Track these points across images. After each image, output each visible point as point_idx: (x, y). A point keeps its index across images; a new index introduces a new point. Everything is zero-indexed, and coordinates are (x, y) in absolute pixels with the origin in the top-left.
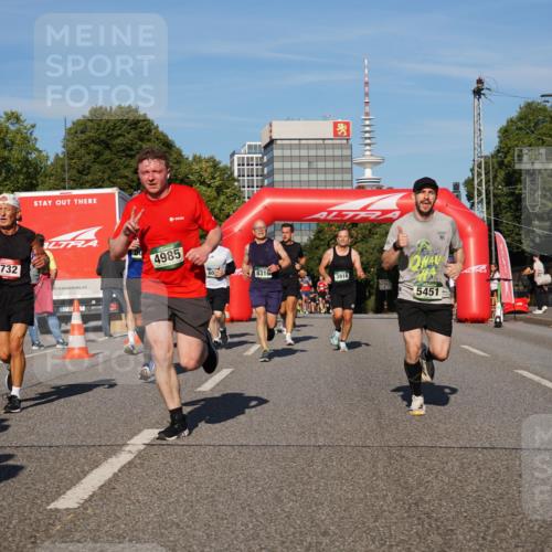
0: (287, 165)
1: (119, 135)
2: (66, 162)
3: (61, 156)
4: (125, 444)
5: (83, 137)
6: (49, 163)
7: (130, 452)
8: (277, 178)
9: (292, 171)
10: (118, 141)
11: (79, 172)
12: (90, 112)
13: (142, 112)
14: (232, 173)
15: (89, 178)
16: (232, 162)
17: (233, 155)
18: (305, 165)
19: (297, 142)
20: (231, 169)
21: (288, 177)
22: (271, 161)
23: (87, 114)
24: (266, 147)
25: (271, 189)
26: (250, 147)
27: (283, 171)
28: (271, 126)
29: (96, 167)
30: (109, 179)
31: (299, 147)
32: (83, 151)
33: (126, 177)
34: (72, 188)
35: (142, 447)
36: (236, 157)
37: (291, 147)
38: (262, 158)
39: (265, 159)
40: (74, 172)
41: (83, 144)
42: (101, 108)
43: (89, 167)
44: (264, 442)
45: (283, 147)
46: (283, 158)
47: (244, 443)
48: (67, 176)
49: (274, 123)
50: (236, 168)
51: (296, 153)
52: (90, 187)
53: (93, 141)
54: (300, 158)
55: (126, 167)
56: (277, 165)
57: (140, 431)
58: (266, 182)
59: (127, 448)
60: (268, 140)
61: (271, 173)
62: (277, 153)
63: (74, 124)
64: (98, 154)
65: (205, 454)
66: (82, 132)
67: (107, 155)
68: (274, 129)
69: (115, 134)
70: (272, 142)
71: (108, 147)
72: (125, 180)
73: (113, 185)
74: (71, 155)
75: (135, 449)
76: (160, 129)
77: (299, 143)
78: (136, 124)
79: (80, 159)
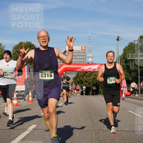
4: (27, 129)
7: (29, 131)
12: (19, 43)
13: (32, 43)
18: (74, 57)
23: (18, 44)
28: (65, 47)
35: (32, 130)
40: (15, 58)
41: (17, 51)
42: (22, 42)
57: (31, 125)
59: (28, 130)
60: (64, 51)
63: (15, 46)
66: (17, 48)
70: (66, 51)
75: (30, 130)
78: (31, 46)
79: (16, 55)
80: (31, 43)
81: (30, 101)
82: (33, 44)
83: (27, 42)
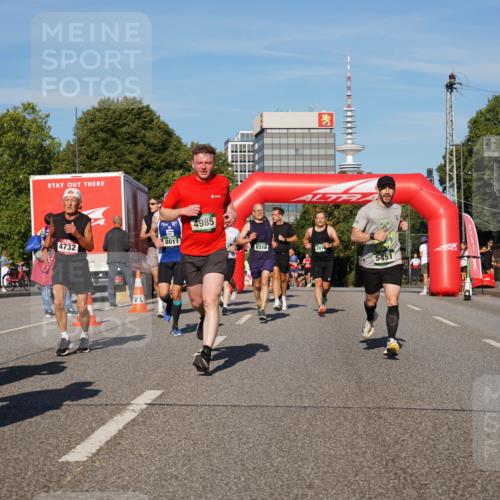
0: (276, 152)
1: (125, 124)
2: (77, 149)
3: (72, 143)
4: (129, 404)
5: (92, 125)
6: (61, 149)
7: (133, 411)
8: (267, 163)
9: (280, 157)
10: (124, 130)
11: (88, 157)
12: (99, 103)
13: (145, 103)
14: (227, 159)
15: (97, 162)
16: (227, 149)
17: (227, 143)
18: (292, 152)
19: (285, 131)
20: (225, 155)
21: (276, 163)
22: (262, 148)
23: (96, 106)
24: (257, 135)
25: (262, 174)
26: (242, 135)
27: (273, 157)
28: (261, 116)
29: (104, 153)
30: (115, 163)
31: (287, 136)
32: (91, 138)
33: (131, 162)
34: (82, 172)
35: (145, 407)
36: (230, 144)
37: (280, 136)
38: (253, 145)
39: (256, 147)
40: (84, 157)
41: (92, 132)
42: (109, 99)
43: (97, 153)
44: (254, 403)
45: (272, 136)
46: (272, 146)
47: (237, 404)
48: (77, 161)
49: (265, 114)
50: (230, 154)
51: (284, 141)
52: (98, 171)
53: (102, 130)
54: (288, 146)
55: (130, 153)
56: (267, 152)
57: (143, 392)
58: (257, 167)
59: (131, 408)
60: (258, 130)
61: (262, 159)
62: (267, 141)
63: (84, 113)
64: (106, 141)
65: (201, 414)
66: (92, 121)
67: (114, 142)
68: (264, 119)
69: (121, 123)
70: (263, 130)
71: (114, 135)
72: (129, 165)
73: (118, 169)
74: (81, 142)
75: (138, 409)
76: (162, 119)
77: (287, 132)
78: (140, 114)
79: (90, 145)
80: (140, 102)
81: (138, 307)
82: (148, 107)
83: (125, 98)
